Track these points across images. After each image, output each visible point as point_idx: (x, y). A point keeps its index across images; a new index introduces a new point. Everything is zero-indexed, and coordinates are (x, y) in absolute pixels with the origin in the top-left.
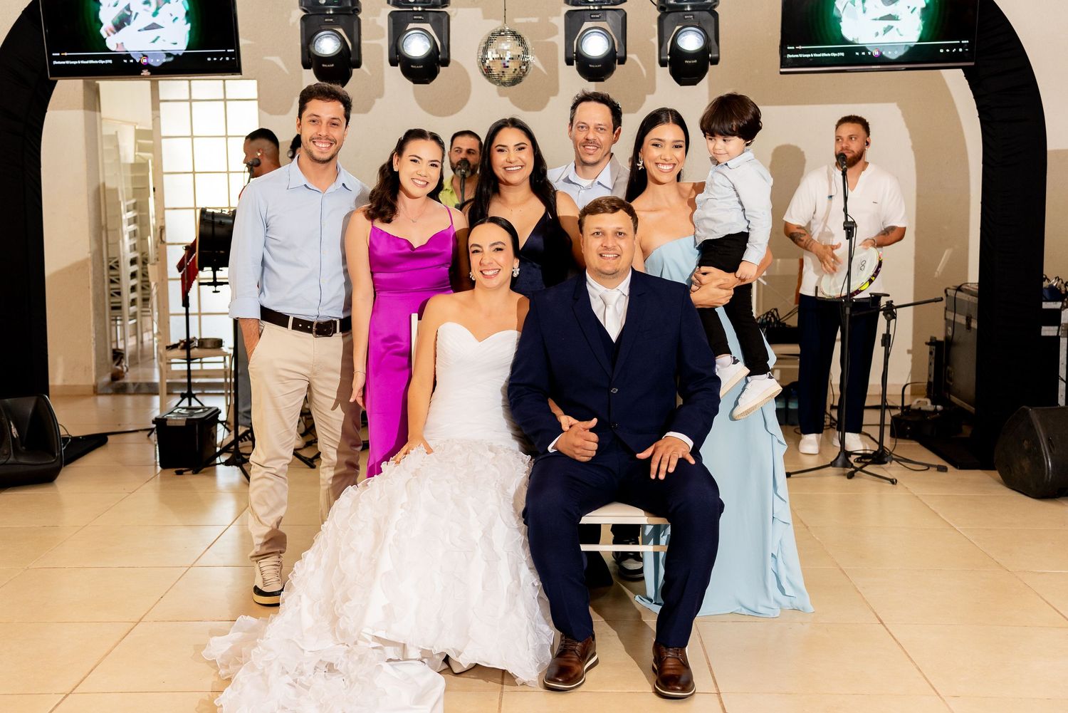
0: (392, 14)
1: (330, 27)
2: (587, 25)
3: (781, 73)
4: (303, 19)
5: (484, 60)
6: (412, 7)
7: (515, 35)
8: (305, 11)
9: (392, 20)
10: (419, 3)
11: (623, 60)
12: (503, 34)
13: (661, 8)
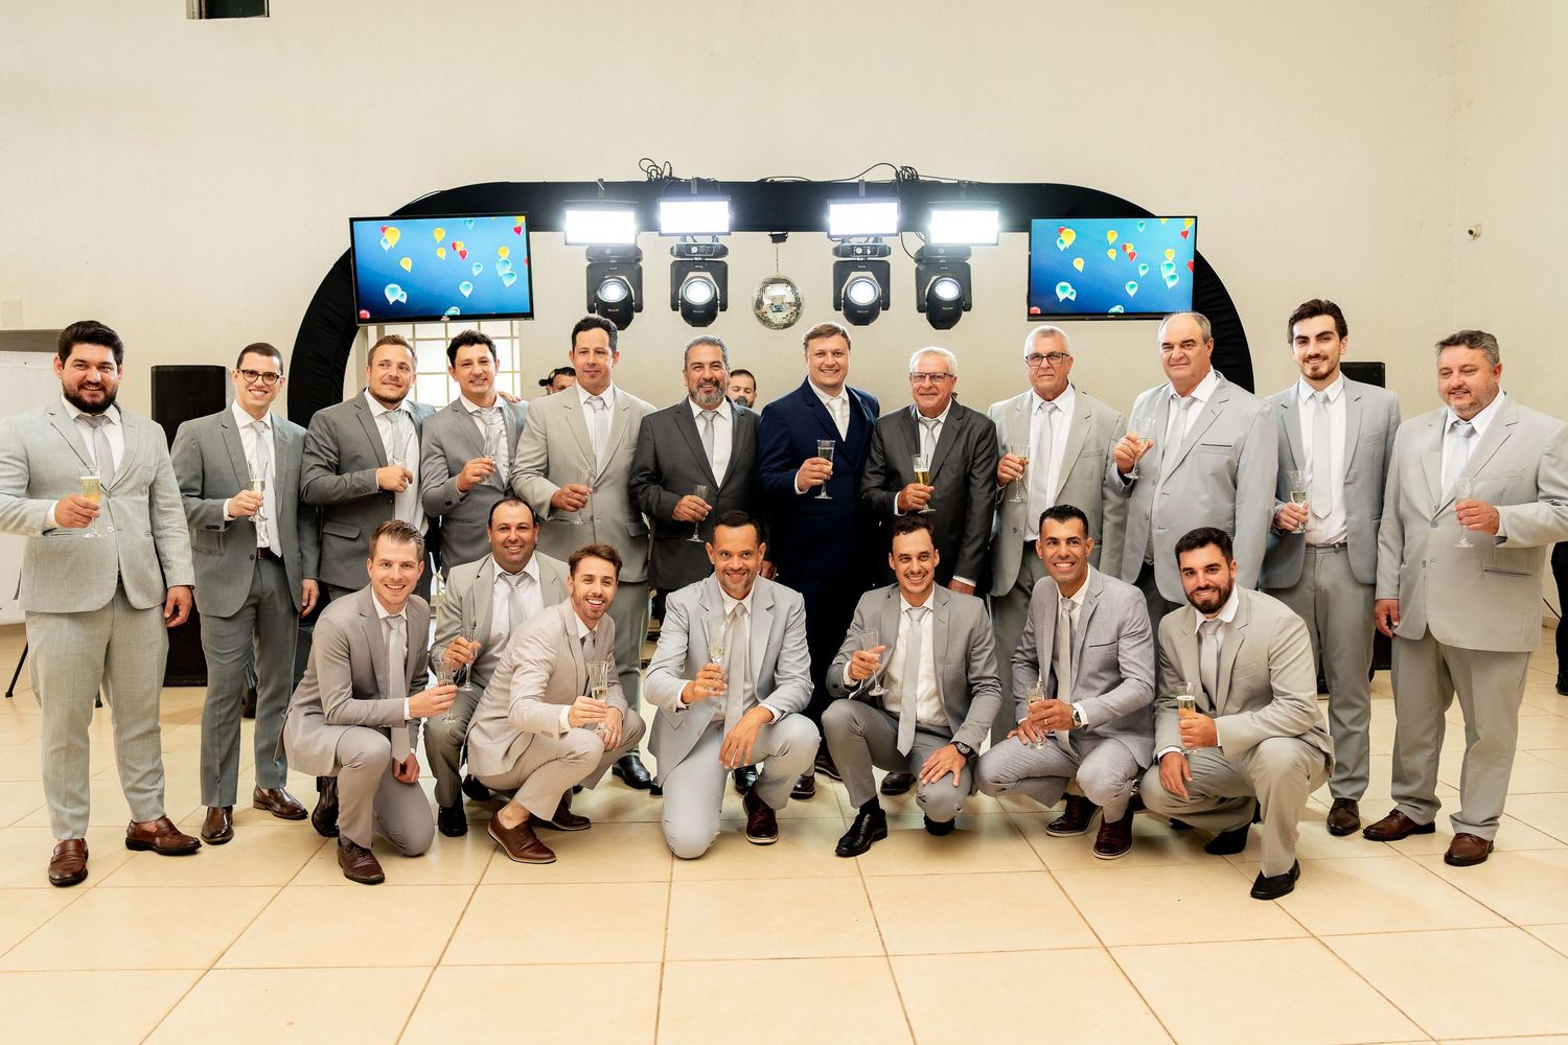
0: (674, 264)
1: (613, 274)
2: (854, 275)
3: (1029, 320)
4: (589, 267)
5: (759, 303)
6: (693, 257)
7: (787, 282)
8: (590, 260)
9: (674, 269)
10: (699, 253)
11: (886, 307)
12: (776, 281)
13: (918, 260)
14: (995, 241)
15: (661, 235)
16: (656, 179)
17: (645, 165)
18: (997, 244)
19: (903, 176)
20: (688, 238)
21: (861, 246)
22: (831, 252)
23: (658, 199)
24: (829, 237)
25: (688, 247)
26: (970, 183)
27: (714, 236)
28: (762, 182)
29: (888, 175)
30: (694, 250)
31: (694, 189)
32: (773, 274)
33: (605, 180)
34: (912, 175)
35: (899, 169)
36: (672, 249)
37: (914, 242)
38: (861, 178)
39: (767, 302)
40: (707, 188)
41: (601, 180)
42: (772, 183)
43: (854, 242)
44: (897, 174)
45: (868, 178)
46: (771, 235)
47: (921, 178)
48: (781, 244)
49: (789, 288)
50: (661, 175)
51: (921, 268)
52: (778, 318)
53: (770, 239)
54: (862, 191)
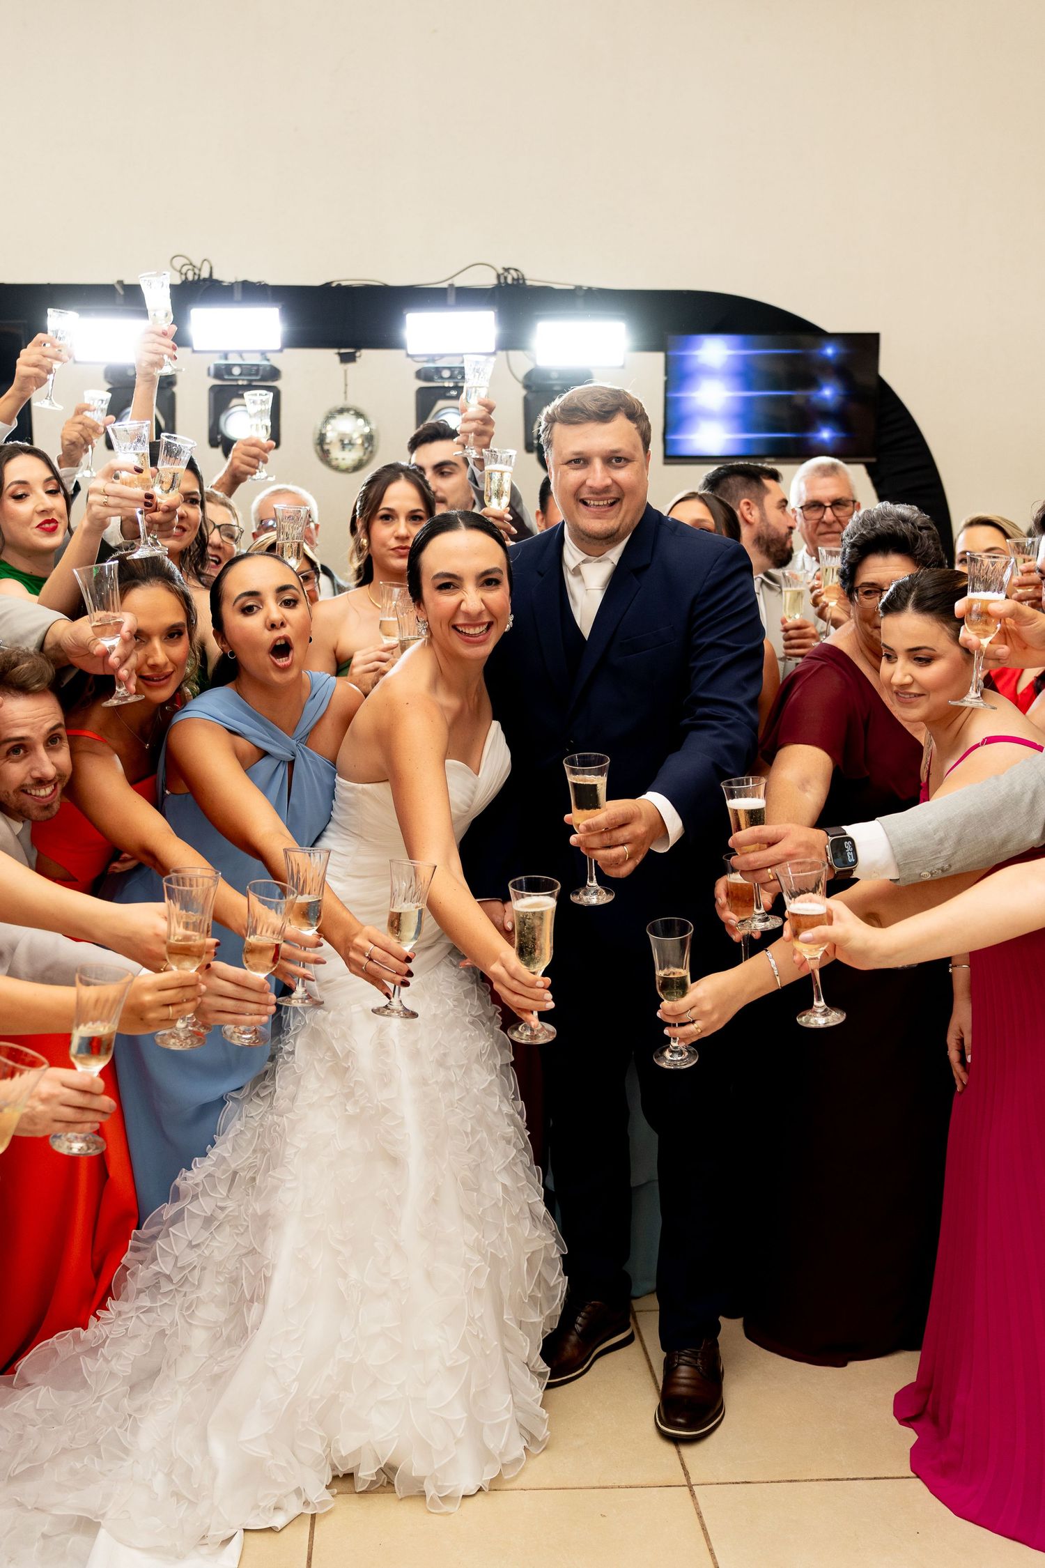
0: (213, 388)
2: (441, 404)
3: (665, 463)
5: (321, 440)
6: (237, 380)
7: (359, 414)
9: (212, 395)
10: (245, 375)
12: (341, 411)
13: (527, 387)
14: (621, 364)
15: (194, 351)
16: (193, 282)
17: (178, 262)
18: (623, 367)
19: (506, 278)
20: (230, 356)
21: (449, 368)
22: (413, 375)
23: (191, 308)
24: (408, 355)
25: (228, 368)
26: (590, 290)
27: (263, 353)
28: (327, 287)
29: (487, 279)
30: (236, 371)
31: (238, 294)
32: (340, 403)
33: (127, 282)
34: (518, 279)
35: (501, 271)
36: (209, 369)
37: (522, 362)
38: (450, 282)
39: (331, 436)
40: (253, 292)
41: (120, 282)
42: (339, 285)
43: (439, 364)
44: (499, 276)
45: (459, 282)
46: (340, 354)
47: (528, 283)
48: (350, 366)
49: (361, 421)
50: (199, 275)
51: (530, 397)
52: (348, 458)
53: (337, 358)
54: (451, 298)
